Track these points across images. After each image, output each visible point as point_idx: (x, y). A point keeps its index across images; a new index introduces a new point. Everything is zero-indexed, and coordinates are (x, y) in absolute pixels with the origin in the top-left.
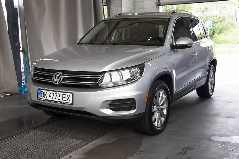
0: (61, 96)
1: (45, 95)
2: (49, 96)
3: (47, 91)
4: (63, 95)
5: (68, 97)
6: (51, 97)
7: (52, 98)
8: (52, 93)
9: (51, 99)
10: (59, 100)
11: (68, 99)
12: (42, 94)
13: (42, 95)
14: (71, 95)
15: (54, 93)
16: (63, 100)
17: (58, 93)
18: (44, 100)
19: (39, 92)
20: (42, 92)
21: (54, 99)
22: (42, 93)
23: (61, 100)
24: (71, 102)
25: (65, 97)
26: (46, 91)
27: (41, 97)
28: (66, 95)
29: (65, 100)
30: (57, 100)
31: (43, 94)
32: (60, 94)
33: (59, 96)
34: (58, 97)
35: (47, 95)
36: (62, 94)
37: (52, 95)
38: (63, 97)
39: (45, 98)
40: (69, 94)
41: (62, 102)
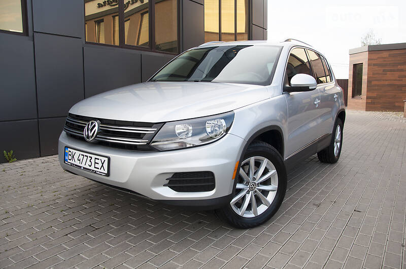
0: (93, 161)
1: (73, 157)
2: (78, 160)
4: (95, 159)
5: (103, 164)
6: (80, 160)
7: (81, 163)
8: (82, 155)
9: (80, 165)
10: (90, 166)
11: (102, 166)
12: (69, 155)
13: (70, 158)
14: (106, 159)
15: (84, 156)
17: (89, 155)
18: (72, 165)
19: (66, 151)
20: (69, 151)
21: (83, 165)
22: (70, 153)
23: (92, 168)
24: (106, 172)
25: (98, 164)
26: (74, 151)
28: (98, 159)
29: (98, 168)
30: (87, 167)
31: (71, 155)
33: (90, 161)
34: (88, 162)
35: (76, 157)
36: (94, 157)
38: (95, 163)
39: (73, 162)
40: (103, 159)
41: (93, 171)
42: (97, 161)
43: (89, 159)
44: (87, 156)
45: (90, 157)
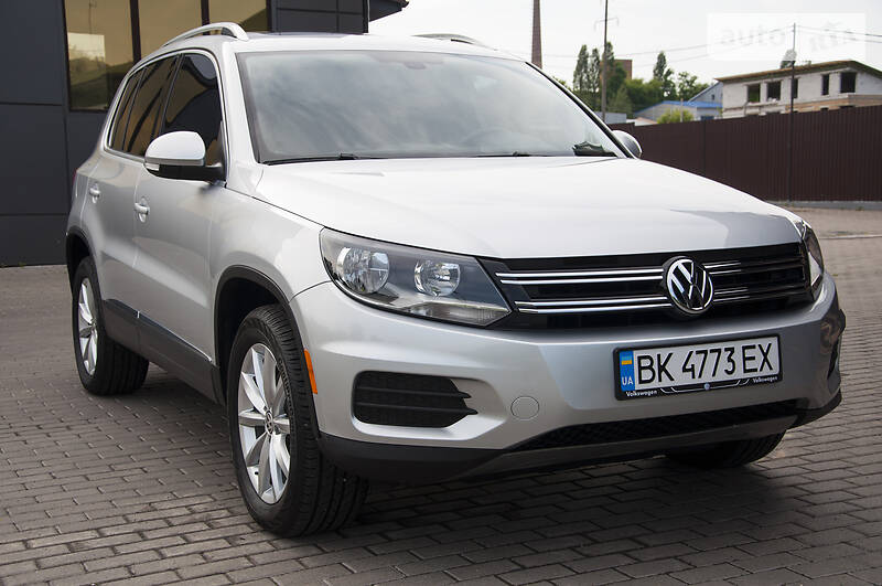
0: (738, 357)
1: (662, 368)
2: (685, 370)
3: (670, 350)
4: (744, 348)
5: (765, 355)
6: (692, 370)
7: (697, 374)
8: (698, 352)
9: (697, 381)
10: (731, 373)
11: (766, 360)
12: (641, 368)
13: (647, 375)
14: (774, 341)
15: (705, 352)
16: (746, 371)
17: (722, 346)
18: (659, 392)
19: (625, 361)
20: (640, 358)
21: (707, 378)
22: (645, 363)
23: (739, 374)
24: (776, 371)
25: (753, 358)
26: (664, 353)
27: (641, 382)
28: (754, 347)
29: (755, 370)
30: (721, 376)
31: (650, 367)
32: (732, 350)
33: (730, 360)
34: (724, 365)
35: (674, 367)
36: (738, 346)
37: (696, 360)
38: (745, 359)
39: (666, 382)
40: (764, 343)
41: (743, 380)
42: (749, 353)
43: (725, 355)
44: (719, 351)
45: (726, 350)
